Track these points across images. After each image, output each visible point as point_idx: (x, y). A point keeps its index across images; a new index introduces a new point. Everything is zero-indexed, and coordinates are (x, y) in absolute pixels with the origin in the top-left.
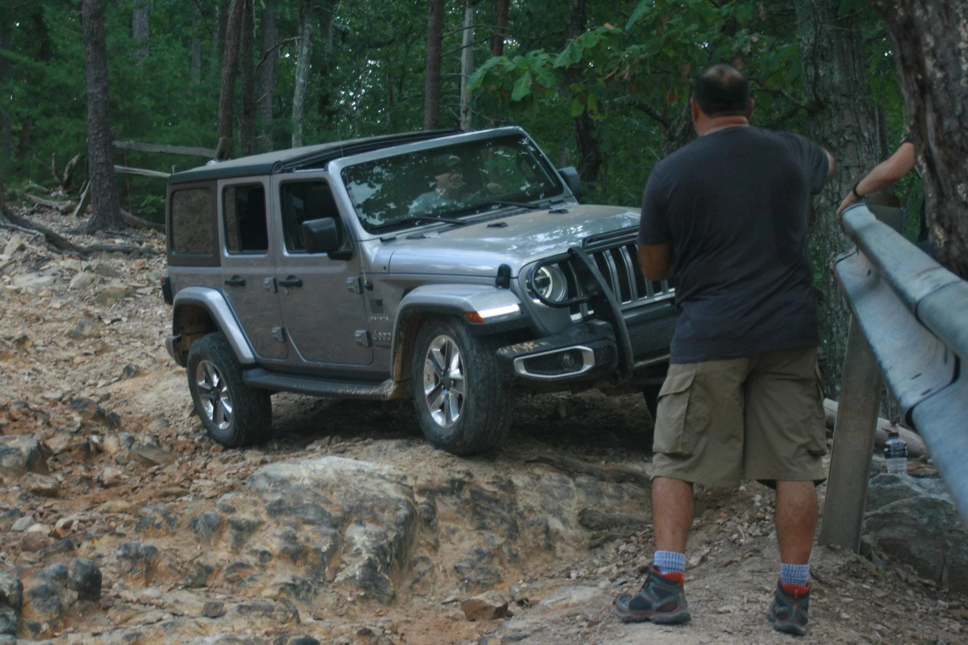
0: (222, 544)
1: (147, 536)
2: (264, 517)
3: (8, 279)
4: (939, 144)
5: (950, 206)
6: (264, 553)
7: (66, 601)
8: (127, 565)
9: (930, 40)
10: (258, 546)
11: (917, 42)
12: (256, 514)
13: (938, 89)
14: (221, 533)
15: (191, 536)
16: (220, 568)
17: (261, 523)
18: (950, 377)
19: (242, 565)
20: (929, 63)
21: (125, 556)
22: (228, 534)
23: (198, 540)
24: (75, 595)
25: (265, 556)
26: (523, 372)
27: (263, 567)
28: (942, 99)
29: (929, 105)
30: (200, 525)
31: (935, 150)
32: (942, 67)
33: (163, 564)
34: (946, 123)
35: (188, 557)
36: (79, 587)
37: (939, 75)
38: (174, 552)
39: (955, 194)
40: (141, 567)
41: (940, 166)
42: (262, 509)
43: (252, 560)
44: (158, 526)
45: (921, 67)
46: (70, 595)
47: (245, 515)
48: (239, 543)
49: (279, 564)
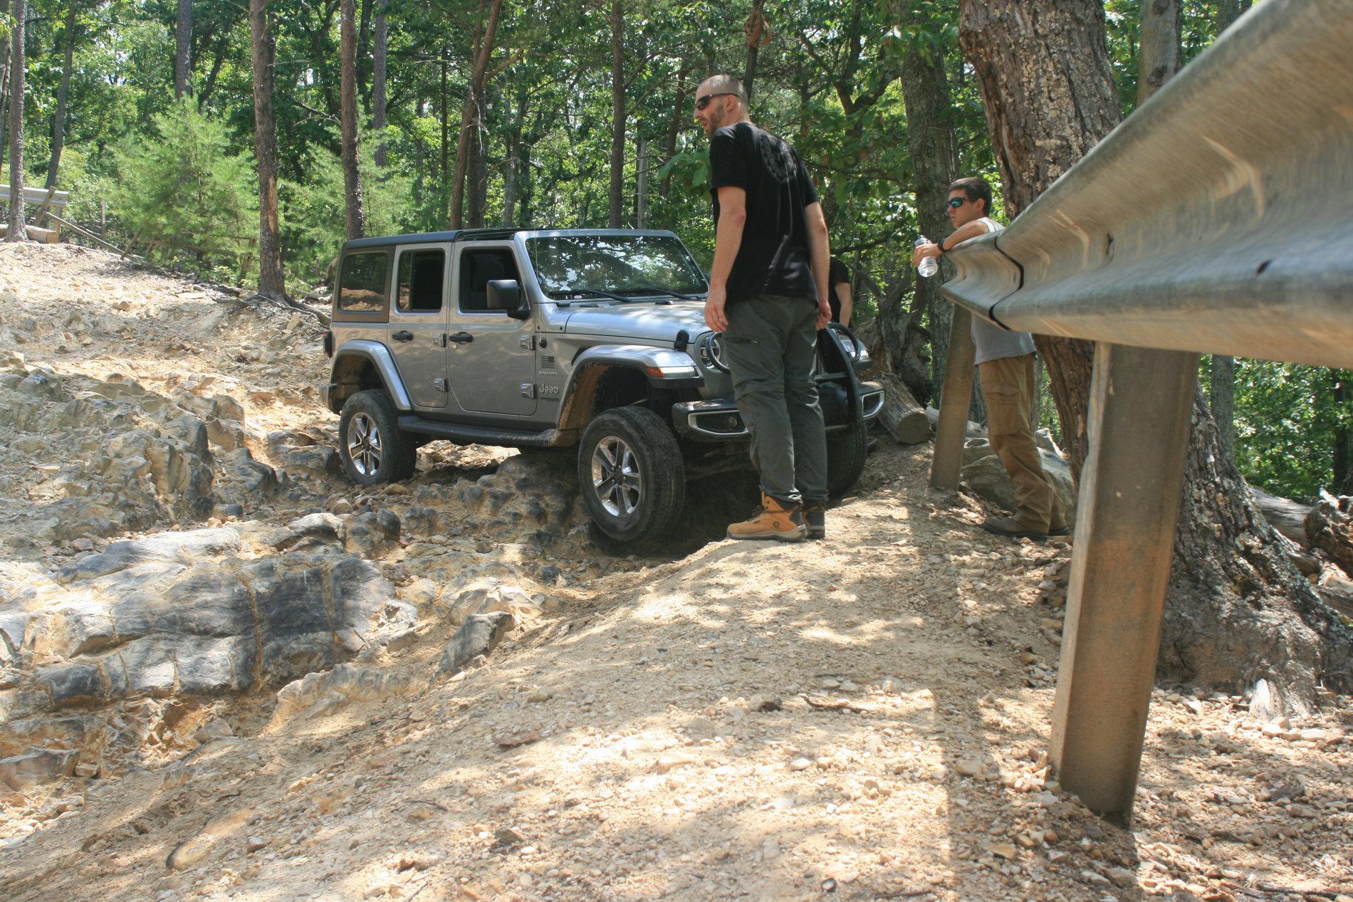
0: (483, 509)
1: (426, 504)
2: (514, 490)
3: (290, 348)
4: (1011, 147)
5: (1018, 188)
6: (516, 514)
7: (376, 539)
8: (413, 524)
9: (1004, 77)
10: (510, 510)
11: (995, 79)
12: (508, 488)
13: (1009, 109)
14: (482, 501)
15: (460, 504)
16: (483, 525)
17: (512, 494)
18: (1017, 285)
19: (499, 523)
20: (1003, 92)
21: (412, 517)
22: (488, 502)
23: (465, 507)
24: (383, 535)
25: (516, 516)
26: (695, 427)
27: (515, 525)
28: (1012, 116)
29: (1004, 121)
30: (466, 496)
31: (1008, 151)
32: (1011, 95)
33: (441, 522)
34: (1015, 132)
35: (459, 518)
36: (385, 529)
37: (1010, 100)
38: (449, 516)
39: (1022, 180)
40: (425, 525)
41: (1012, 161)
42: (512, 485)
43: (507, 519)
44: (435, 497)
45: (998, 96)
46: (378, 536)
47: (500, 489)
48: (496, 508)
49: (527, 522)
